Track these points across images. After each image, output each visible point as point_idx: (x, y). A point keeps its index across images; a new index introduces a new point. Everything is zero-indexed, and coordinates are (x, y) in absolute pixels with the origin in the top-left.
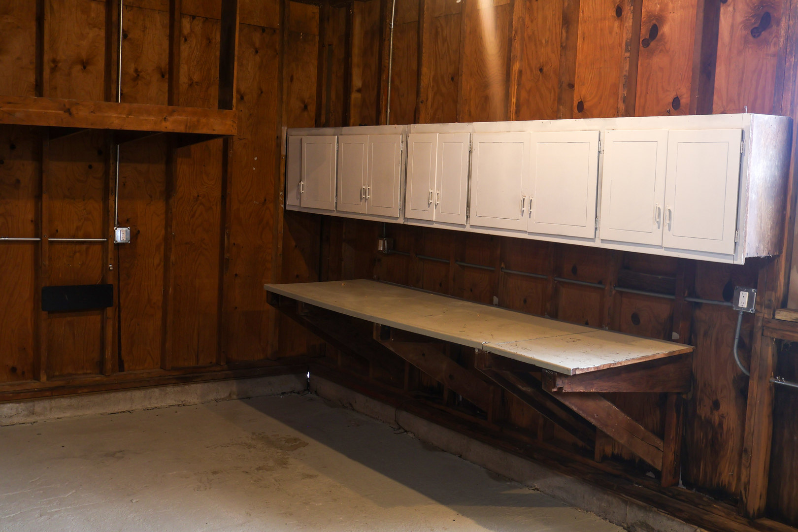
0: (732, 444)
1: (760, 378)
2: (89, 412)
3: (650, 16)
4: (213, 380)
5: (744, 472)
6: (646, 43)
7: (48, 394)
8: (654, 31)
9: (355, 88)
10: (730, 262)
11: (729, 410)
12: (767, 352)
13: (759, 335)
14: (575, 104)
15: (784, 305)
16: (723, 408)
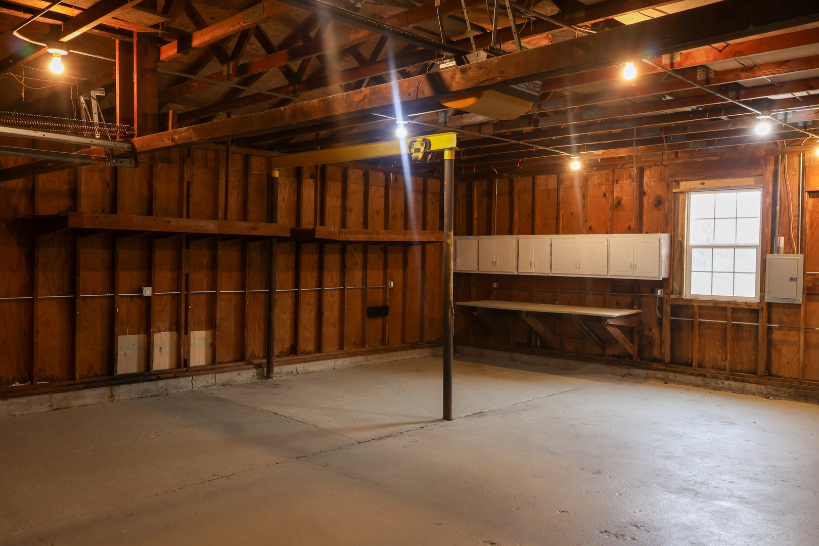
0: (657, 342)
1: (666, 318)
2: (384, 361)
3: (617, 198)
4: (423, 348)
5: (663, 349)
6: (616, 207)
7: (371, 352)
8: (619, 203)
9: (475, 218)
10: (658, 279)
11: (655, 332)
12: (667, 309)
13: (665, 304)
14: (588, 227)
15: (672, 294)
16: (653, 330)
